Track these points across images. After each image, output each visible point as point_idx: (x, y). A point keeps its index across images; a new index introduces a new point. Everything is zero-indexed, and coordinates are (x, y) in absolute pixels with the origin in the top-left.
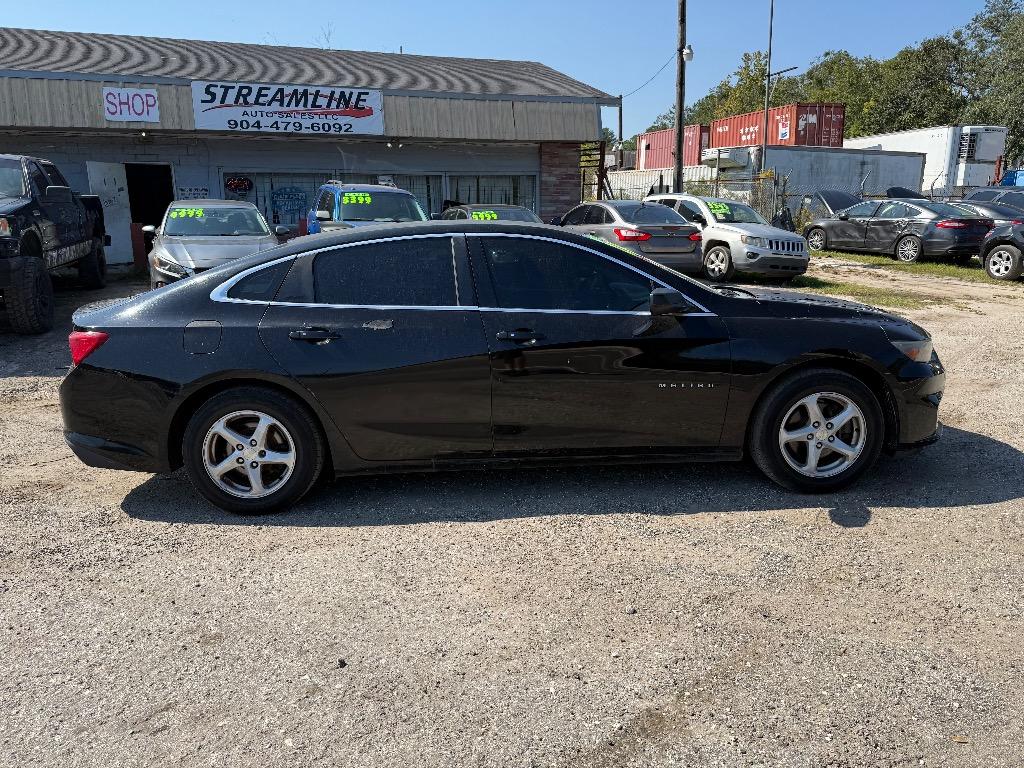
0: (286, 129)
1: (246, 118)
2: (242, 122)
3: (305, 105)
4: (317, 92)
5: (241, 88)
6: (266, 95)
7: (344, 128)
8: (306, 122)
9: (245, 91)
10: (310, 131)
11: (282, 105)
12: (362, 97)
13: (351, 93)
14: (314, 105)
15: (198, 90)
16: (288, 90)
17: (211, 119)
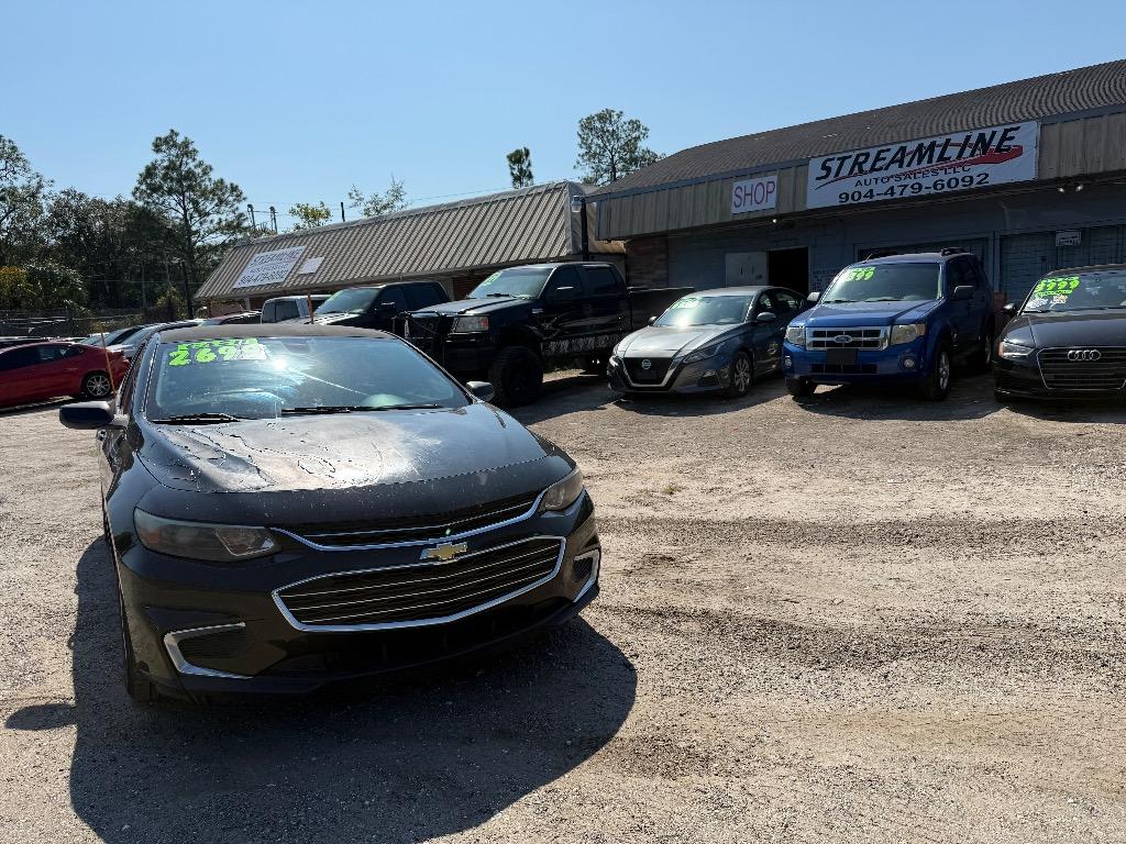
0: (901, 194)
1: (859, 188)
2: (853, 196)
3: (930, 161)
4: (948, 141)
5: (858, 156)
6: (884, 159)
7: (976, 180)
8: (928, 181)
9: (862, 159)
10: (933, 191)
11: (901, 166)
12: (1010, 134)
13: (994, 133)
14: (941, 158)
15: (815, 168)
16: (911, 147)
17: (821, 195)
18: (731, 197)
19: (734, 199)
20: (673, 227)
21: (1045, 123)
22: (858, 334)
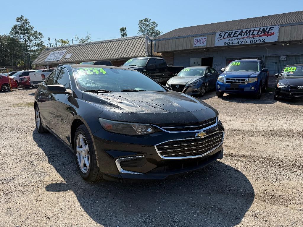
0: (241, 43)
1: (229, 41)
2: (228, 43)
3: (249, 35)
4: (255, 29)
5: (229, 33)
6: (237, 34)
7: (262, 41)
8: (248, 41)
9: (231, 33)
10: (250, 43)
11: (241, 36)
12: (271, 29)
13: (267, 28)
14: (252, 34)
15: (217, 35)
16: (244, 31)
17: (219, 43)
18: (193, 42)
19: (194, 42)
20: (177, 49)
21: (281, 26)
22: (239, 80)
